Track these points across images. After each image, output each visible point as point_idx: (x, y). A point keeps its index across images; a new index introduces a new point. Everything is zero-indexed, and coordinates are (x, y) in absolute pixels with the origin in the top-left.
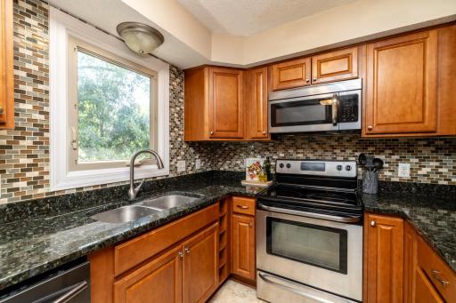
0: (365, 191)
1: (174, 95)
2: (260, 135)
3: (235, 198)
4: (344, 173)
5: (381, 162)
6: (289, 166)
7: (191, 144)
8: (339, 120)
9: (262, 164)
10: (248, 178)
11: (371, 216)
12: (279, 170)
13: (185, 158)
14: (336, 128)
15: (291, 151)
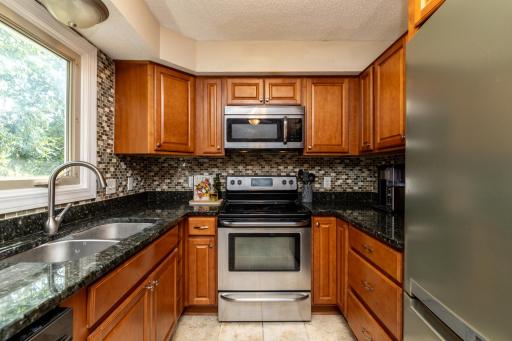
0: (305, 200)
1: (103, 92)
2: (213, 150)
3: (191, 219)
4: (288, 187)
5: (313, 176)
6: (240, 182)
7: (123, 157)
8: (289, 139)
9: (212, 182)
10: (196, 198)
11: (316, 219)
12: (230, 187)
13: (114, 176)
14: (285, 147)
15: (240, 168)
